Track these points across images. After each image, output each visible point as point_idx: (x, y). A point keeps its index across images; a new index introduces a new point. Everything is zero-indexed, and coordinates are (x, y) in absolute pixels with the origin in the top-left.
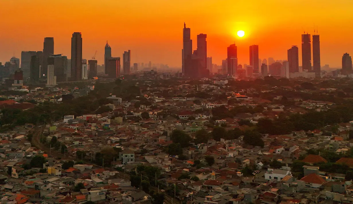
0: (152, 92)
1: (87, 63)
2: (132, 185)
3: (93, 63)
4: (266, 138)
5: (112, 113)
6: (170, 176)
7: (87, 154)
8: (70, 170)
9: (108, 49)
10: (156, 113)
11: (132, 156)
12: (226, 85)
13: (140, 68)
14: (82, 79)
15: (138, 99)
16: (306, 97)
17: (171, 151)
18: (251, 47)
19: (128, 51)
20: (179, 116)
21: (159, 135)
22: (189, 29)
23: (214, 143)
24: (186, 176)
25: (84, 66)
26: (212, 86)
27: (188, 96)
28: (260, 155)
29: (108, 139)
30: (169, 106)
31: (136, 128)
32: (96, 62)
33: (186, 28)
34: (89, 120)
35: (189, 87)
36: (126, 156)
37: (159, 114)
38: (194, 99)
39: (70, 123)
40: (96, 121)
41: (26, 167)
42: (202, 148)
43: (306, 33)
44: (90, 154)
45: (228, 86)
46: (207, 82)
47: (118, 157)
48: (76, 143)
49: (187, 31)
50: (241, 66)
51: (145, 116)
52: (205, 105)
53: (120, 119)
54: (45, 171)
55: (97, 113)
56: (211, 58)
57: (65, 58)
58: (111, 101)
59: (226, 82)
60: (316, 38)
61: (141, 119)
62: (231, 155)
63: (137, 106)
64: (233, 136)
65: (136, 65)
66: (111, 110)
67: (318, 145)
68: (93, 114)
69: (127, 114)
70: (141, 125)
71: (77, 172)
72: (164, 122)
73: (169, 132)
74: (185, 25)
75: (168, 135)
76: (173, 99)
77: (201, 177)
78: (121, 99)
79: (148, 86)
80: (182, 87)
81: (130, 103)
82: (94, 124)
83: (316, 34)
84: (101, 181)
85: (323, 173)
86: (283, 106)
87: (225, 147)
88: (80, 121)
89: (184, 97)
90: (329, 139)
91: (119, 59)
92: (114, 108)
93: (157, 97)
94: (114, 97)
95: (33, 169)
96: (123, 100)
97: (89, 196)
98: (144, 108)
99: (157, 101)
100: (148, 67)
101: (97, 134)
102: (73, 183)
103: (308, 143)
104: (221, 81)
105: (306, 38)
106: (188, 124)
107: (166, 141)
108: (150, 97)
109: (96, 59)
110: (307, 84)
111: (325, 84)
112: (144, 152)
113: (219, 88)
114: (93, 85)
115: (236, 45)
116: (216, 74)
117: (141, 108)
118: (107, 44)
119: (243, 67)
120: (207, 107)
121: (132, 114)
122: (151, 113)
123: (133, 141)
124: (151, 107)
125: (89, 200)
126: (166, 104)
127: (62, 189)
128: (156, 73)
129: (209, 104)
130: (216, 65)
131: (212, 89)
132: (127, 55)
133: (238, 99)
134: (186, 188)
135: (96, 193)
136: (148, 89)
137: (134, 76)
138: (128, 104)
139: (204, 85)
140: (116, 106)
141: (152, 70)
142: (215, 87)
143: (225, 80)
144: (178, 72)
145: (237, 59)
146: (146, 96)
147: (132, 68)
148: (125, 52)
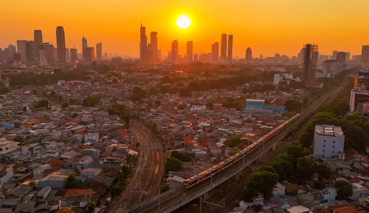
0: (119, 70)
1: (69, 50)
2: (109, 114)
3: (74, 51)
4: (193, 93)
5: (91, 80)
6: (133, 110)
7: (77, 101)
8: (67, 108)
9: (84, 41)
10: (123, 80)
11: (108, 101)
12: (170, 67)
13: (110, 57)
14: (67, 61)
15: (109, 73)
16: (220, 73)
17: (133, 99)
18: (188, 43)
19: (99, 43)
20: (139, 82)
21: (125, 91)
22: (144, 28)
23: (161, 95)
24: (143, 110)
25: (67, 52)
26: (160, 67)
27: (144, 72)
28: (189, 100)
29: (91, 93)
30: (131, 77)
31: (109, 88)
32: (76, 50)
34: (76, 84)
35: (145, 67)
36: (104, 101)
37: (124, 81)
38: (148, 73)
39: (63, 84)
40: (80, 84)
41: (36, 107)
42: (154, 98)
43: (224, 33)
44: (79, 101)
45: (172, 67)
46: (158, 65)
47: (99, 102)
48: (69, 95)
49: (143, 29)
50: (180, 56)
51: (115, 81)
52: (156, 76)
53: (98, 83)
54: (50, 108)
55: (81, 80)
56: (160, 50)
57: (52, 46)
58: (91, 73)
59: (170, 65)
60: (231, 37)
61: (112, 84)
62: (171, 100)
63: (109, 77)
64: (173, 92)
65: (106, 54)
66: (91, 78)
67: (223, 96)
68: (78, 80)
69: (102, 80)
70: (113, 87)
71: (72, 109)
72: (128, 85)
73: (132, 89)
74: (141, 24)
75: (131, 91)
76: (134, 73)
77: (152, 110)
78: (97, 72)
80: (140, 67)
81: (104, 75)
82: (80, 86)
83: (231, 34)
84: (89, 113)
85: (224, 108)
86: (206, 77)
87: (168, 97)
88: (70, 84)
89: (141, 72)
90: (231, 93)
91: (93, 48)
92: (93, 77)
93: (123, 72)
94: (92, 71)
95: (41, 108)
96: (98, 73)
97: (82, 119)
98: (114, 78)
99: (123, 74)
100: (115, 56)
101: (82, 91)
102: (70, 114)
103: (218, 95)
104: (167, 64)
105: (224, 36)
106: (144, 86)
107: (130, 95)
108: (118, 72)
109: (76, 48)
110: (223, 66)
111: (234, 66)
112: (116, 100)
113: (165, 68)
114: (75, 65)
115: (178, 41)
116: (163, 61)
117: (112, 78)
118: (84, 37)
119: (182, 57)
120: (157, 78)
121: (106, 81)
122: (119, 81)
123: (108, 95)
124: (119, 78)
125: (82, 121)
126: (129, 76)
127: (63, 117)
128: (121, 59)
129: (159, 76)
130: (164, 56)
131: (161, 69)
132: (99, 46)
133: (177, 74)
134: (143, 115)
135: (87, 116)
136: (116, 68)
137: (105, 61)
138: (102, 76)
140: (94, 76)
141: (119, 57)
142: (162, 67)
143: (169, 64)
144: (137, 59)
145: (178, 51)
146: (115, 71)
147: (103, 56)
148: (97, 43)
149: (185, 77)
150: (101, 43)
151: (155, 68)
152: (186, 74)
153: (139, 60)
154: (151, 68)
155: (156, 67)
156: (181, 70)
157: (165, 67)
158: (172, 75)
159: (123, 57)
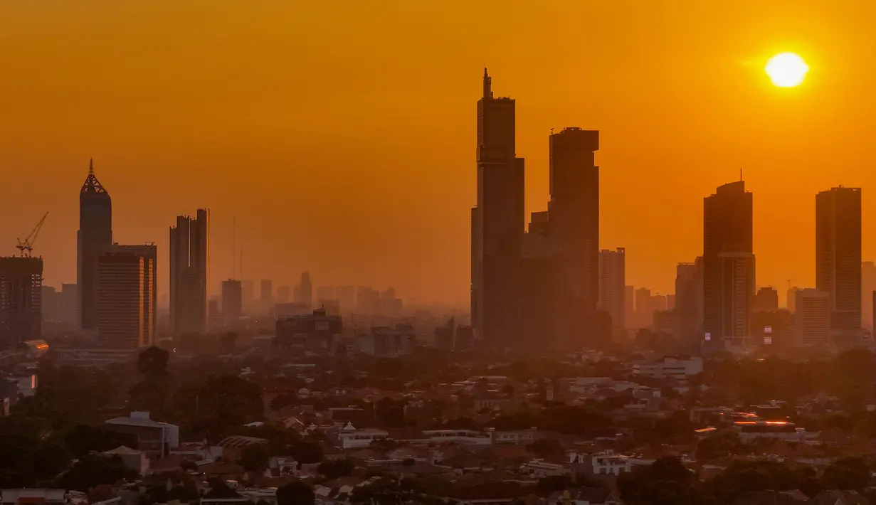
0: (321, 406)
3: (21, 272)
5: (135, 489)
9: (95, 204)
10: (347, 489)
12: (694, 381)
13: (255, 305)
15: (254, 432)
18: (823, 200)
19: (194, 216)
22: (507, 106)
26: (621, 387)
27: (506, 423)
30: (409, 463)
33: (495, 97)
35: (508, 389)
38: (530, 435)
45: (704, 388)
46: (602, 369)
49: (496, 115)
50: (770, 293)
52: (588, 460)
55: (65, 486)
56: (620, 256)
58: (129, 437)
59: (694, 366)
63: (253, 462)
65: (232, 288)
66: (134, 474)
68: (50, 487)
69: (207, 490)
74: (487, 81)
76: (428, 436)
78: (174, 429)
79: (302, 384)
80: (469, 388)
81: (217, 451)
89: (481, 429)
91: (151, 252)
92: (145, 467)
93: (350, 427)
94: (141, 418)
96: (183, 437)
98: (287, 469)
99: (348, 443)
100: (291, 299)
104: (670, 362)
108: (313, 427)
109: (34, 254)
113: (658, 395)
114: (28, 374)
115: (747, 189)
116: (643, 333)
117: (275, 472)
118: (91, 177)
119: (783, 303)
120: (597, 469)
121: (232, 493)
122: (322, 491)
124: (320, 470)
126: (395, 457)
128: (336, 324)
129: (607, 454)
130: (644, 293)
131: (627, 397)
132: (190, 233)
133: (745, 437)
136: (304, 393)
137: (229, 339)
138: (210, 455)
139: (582, 381)
140: (155, 460)
141: (319, 313)
142: (636, 387)
143: (687, 358)
144: (452, 321)
145: (752, 259)
146: (292, 421)
147: (213, 304)
148: (180, 219)
149: (810, 461)
150: (202, 213)
151: (582, 390)
152: (813, 439)
153: (465, 332)
154: (550, 397)
155: (587, 387)
156: (774, 403)
157: (650, 382)
158: (707, 450)
159: (349, 306)
